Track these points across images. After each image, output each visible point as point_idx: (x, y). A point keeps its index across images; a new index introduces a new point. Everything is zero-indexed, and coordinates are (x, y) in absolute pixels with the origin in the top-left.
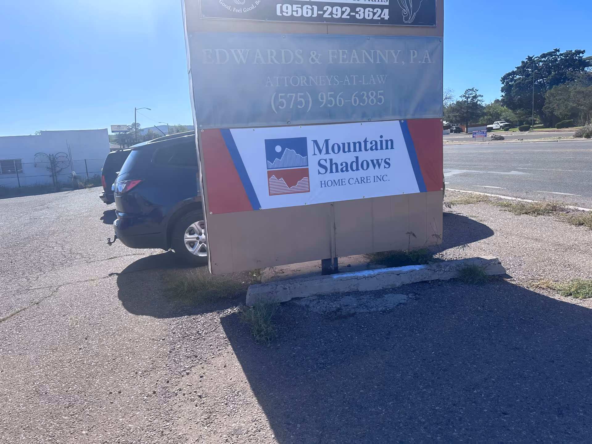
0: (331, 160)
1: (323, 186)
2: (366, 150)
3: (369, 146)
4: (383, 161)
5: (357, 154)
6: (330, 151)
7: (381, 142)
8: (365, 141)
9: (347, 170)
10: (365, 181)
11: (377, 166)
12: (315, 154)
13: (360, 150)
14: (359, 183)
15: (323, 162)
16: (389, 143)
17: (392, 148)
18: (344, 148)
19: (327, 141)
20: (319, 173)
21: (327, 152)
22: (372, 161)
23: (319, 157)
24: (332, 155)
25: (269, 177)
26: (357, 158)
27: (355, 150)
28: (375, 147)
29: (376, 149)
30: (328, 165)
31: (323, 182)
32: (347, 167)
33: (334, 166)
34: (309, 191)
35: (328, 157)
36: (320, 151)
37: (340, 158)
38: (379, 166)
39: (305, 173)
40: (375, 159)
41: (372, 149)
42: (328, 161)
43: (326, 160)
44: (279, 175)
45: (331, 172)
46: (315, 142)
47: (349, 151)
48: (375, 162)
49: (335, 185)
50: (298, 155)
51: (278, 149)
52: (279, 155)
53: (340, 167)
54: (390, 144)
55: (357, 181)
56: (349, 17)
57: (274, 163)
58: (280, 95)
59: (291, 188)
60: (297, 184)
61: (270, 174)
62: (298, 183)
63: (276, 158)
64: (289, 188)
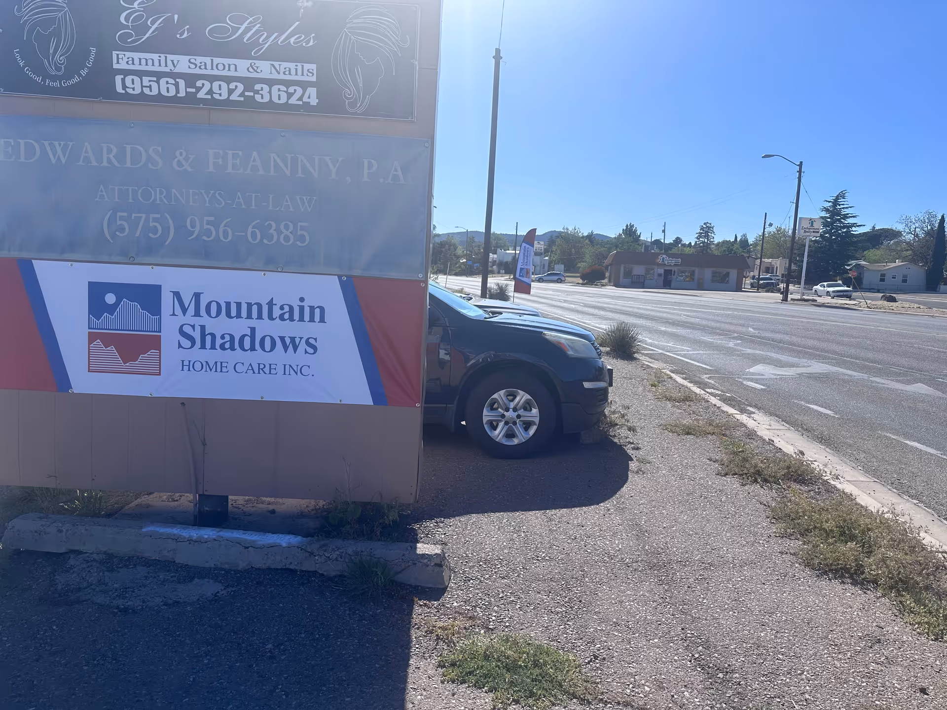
0: (203, 328)
1: (186, 368)
2: (271, 317)
3: (277, 312)
4: (303, 341)
5: (254, 323)
6: (203, 312)
7: (302, 309)
8: (271, 304)
9: (232, 348)
10: (267, 370)
11: (291, 348)
12: (174, 314)
13: (260, 317)
14: (254, 373)
15: (187, 329)
16: (317, 311)
17: (322, 320)
18: (227, 310)
19: (197, 296)
20: (180, 346)
21: (197, 314)
22: (282, 339)
23: (181, 319)
24: (205, 320)
25: (90, 342)
26: (253, 330)
27: (249, 316)
28: (288, 315)
29: (291, 319)
30: (197, 335)
31: (186, 363)
32: (231, 343)
33: (208, 339)
34: (160, 374)
35: (198, 321)
36: (184, 310)
37: (219, 326)
38: (295, 348)
39: (155, 343)
40: (287, 335)
41: (282, 318)
42: (198, 329)
43: (193, 327)
44: (108, 340)
45: (203, 346)
46: (177, 294)
47: (239, 316)
48: (288, 341)
49: (208, 369)
50: (145, 312)
51: (110, 298)
52: (112, 309)
53: (219, 342)
54: (319, 314)
55: (250, 368)
56: (243, 98)
57: (101, 320)
58: (119, 214)
59: (127, 364)
60: (139, 360)
61: (92, 338)
62: (140, 358)
63: (106, 314)
64: (123, 364)
